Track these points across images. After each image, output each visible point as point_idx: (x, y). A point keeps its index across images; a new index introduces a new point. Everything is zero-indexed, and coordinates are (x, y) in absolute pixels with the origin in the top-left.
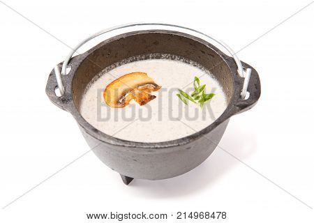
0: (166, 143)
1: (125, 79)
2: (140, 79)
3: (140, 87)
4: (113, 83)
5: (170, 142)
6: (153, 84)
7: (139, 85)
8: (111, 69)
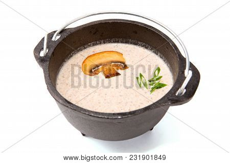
0: (99, 113)
1: (105, 54)
2: (116, 58)
3: (113, 64)
4: (94, 55)
5: (103, 114)
6: (124, 63)
7: (112, 62)
8: (96, 44)
